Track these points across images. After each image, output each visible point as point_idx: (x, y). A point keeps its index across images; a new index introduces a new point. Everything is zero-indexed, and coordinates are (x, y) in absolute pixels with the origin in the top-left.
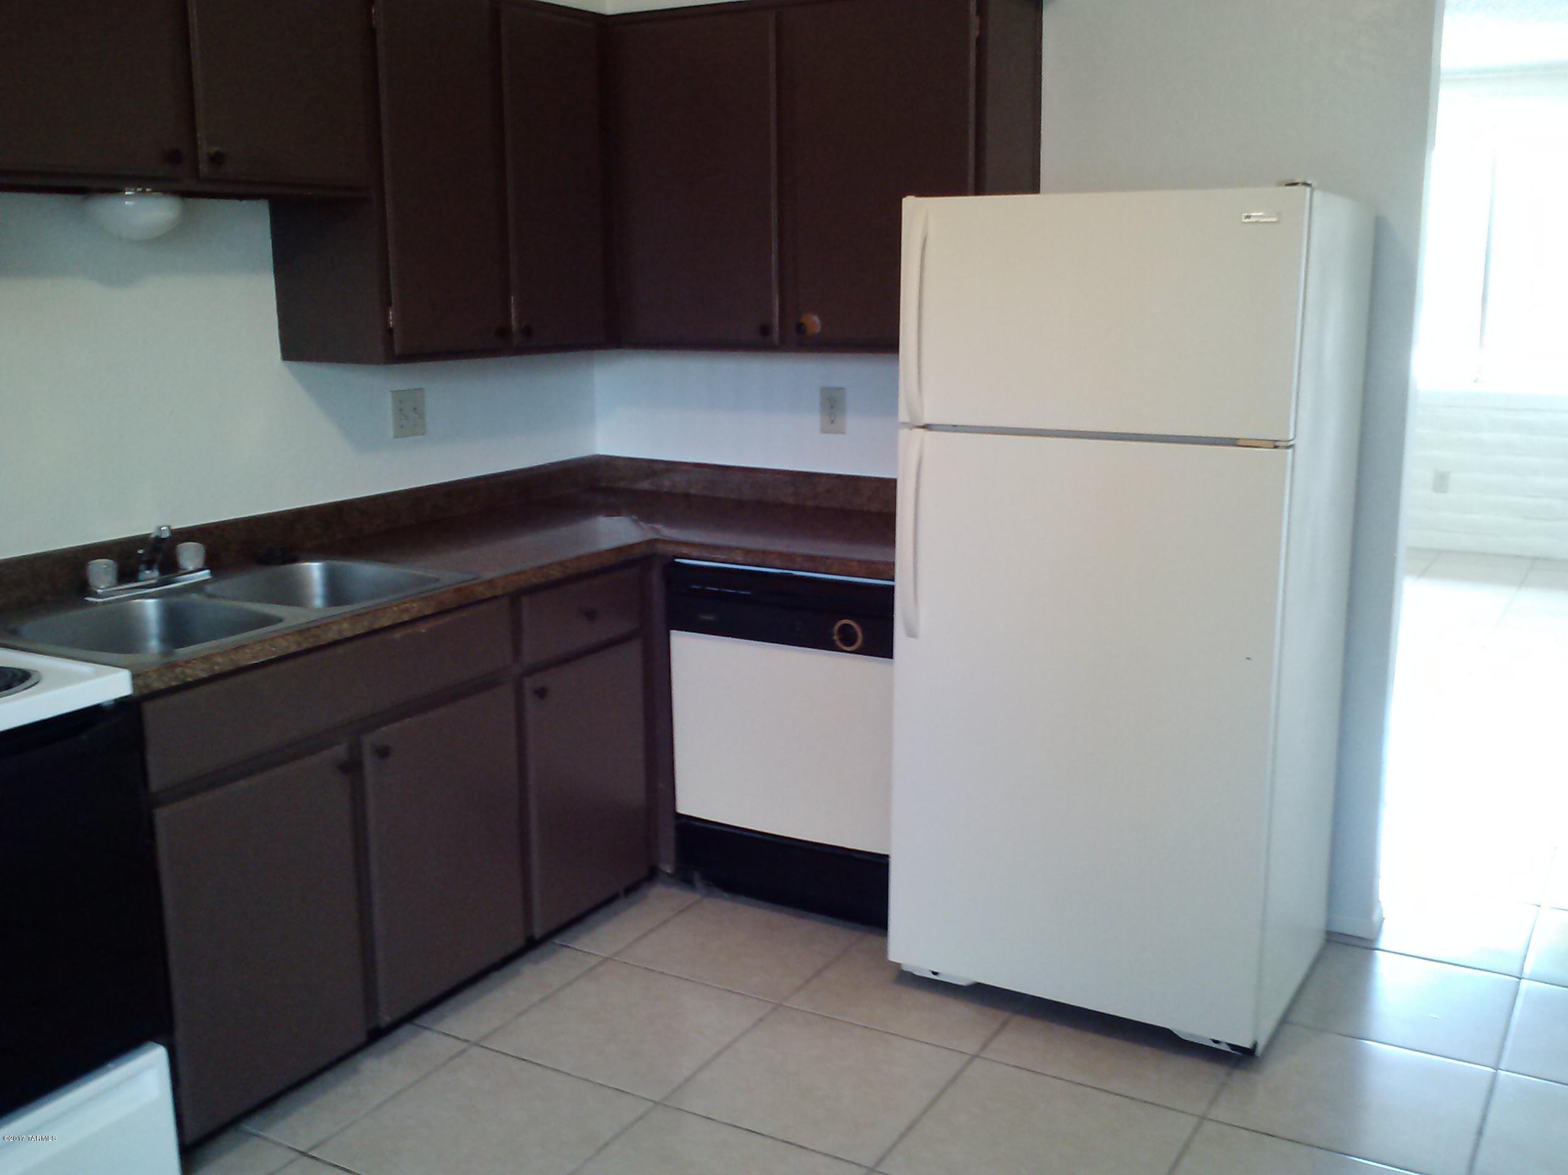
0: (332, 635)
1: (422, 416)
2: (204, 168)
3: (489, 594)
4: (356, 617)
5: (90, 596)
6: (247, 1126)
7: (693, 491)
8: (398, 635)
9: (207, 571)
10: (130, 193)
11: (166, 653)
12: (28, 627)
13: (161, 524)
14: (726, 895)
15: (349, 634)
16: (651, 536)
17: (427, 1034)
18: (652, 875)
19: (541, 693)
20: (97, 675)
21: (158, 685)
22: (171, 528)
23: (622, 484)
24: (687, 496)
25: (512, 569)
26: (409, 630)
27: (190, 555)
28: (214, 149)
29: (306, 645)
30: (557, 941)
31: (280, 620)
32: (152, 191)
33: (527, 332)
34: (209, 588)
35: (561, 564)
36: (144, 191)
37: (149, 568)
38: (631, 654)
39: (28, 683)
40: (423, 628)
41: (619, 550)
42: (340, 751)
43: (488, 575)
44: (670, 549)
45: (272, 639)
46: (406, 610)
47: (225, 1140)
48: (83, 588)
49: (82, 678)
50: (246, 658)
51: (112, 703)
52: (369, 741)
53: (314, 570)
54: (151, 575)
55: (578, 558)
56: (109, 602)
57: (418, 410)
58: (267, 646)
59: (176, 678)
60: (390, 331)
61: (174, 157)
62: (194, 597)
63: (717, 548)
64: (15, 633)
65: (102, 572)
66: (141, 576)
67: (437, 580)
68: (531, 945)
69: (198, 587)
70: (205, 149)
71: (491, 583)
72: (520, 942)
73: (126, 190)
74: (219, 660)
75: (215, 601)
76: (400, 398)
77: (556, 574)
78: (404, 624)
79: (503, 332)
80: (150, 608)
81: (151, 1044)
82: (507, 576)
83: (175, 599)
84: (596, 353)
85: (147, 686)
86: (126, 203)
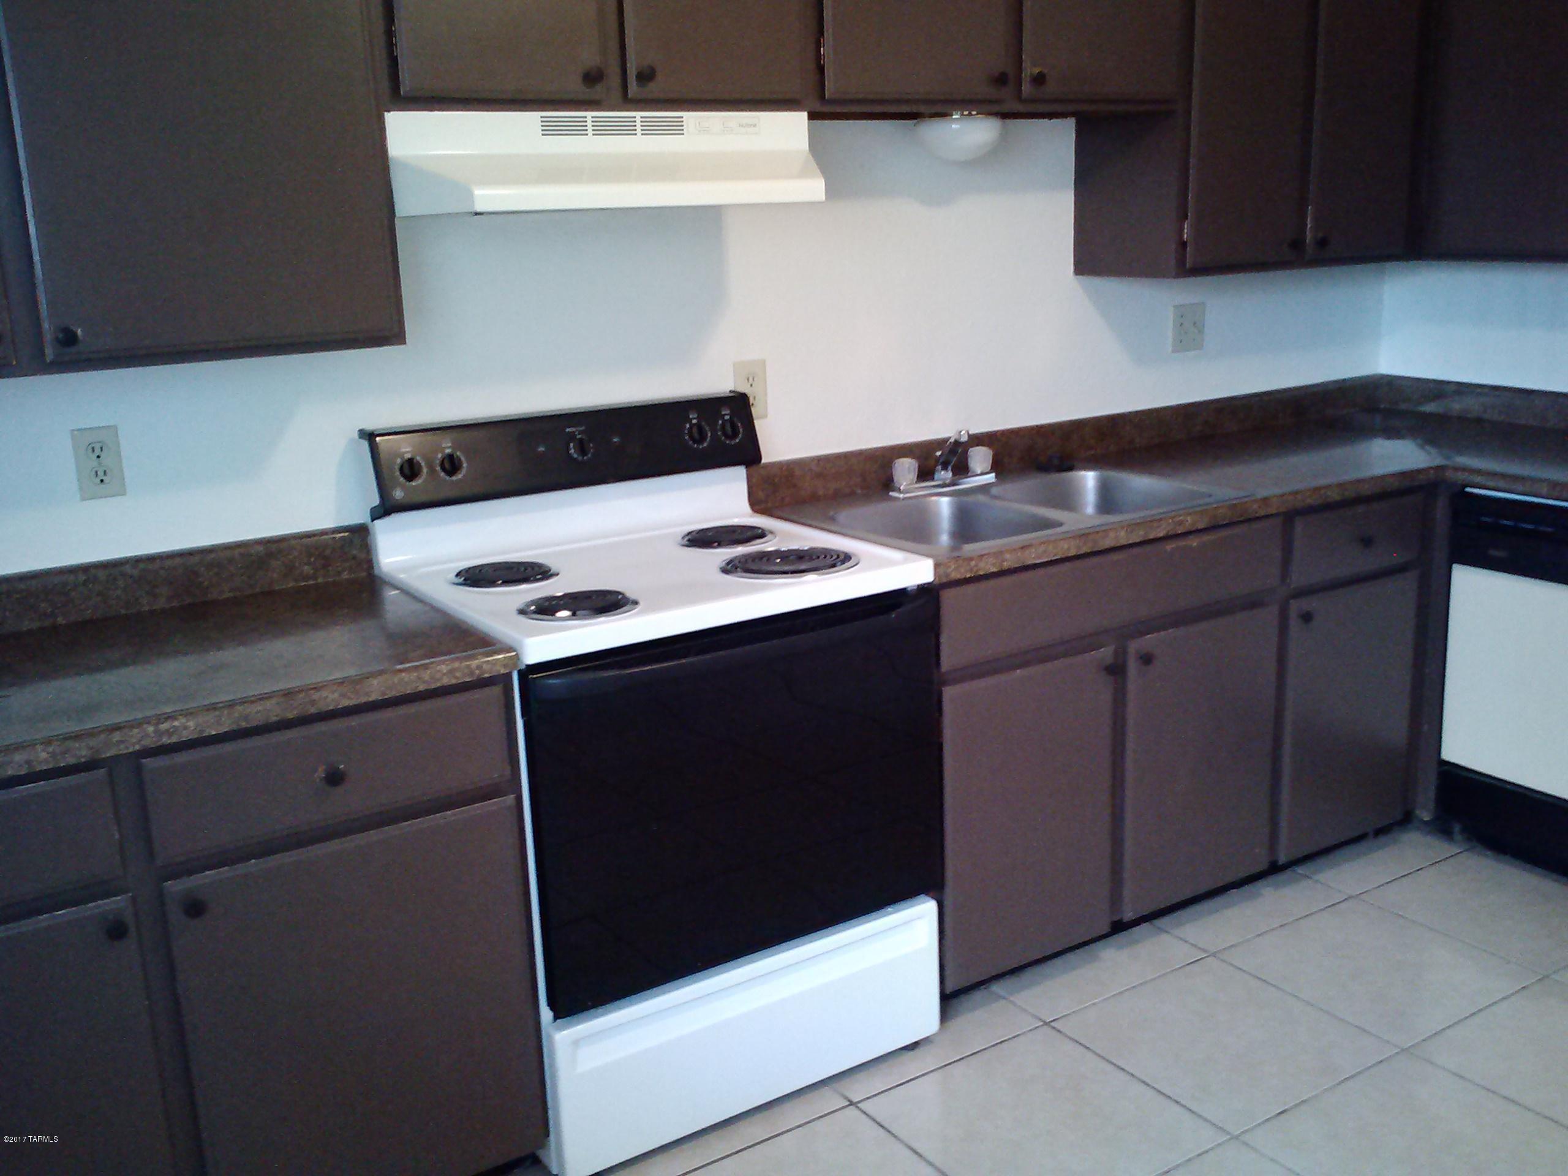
0: (1108, 543)
1: (1201, 332)
2: (1026, 88)
3: (1262, 513)
4: (1132, 526)
5: (893, 491)
6: (996, 988)
7: (1486, 416)
8: (1170, 546)
9: (993, 475)
10: (957, 117)
11: (954, 548)
12: (845, 515)
13: (960, 430)
14: (1489, 853)
15: (1123, 542)
16: (1438, 461)
17: (1165, 937)
18: (1405, 820)
19: (1307, 617)
20: (905, 561)
21: (955, 575)
22: (970, 433)
23: (1403, 406)
24: (1479, 421)
25: (1286, 489)
26: (1182, 543)
27: (980, 458)
28: (1036, 71)
29: (1085, 549)
30: (1300, 870)
31: (1061, 524)
32: (977, 114)
33: (1322, 243)
34: (994, 491)
35: (1340, 485)
36: (970, 114)
37: (945, 468)
38: (1405, 587)
39: (847, 565)
40: (1194, 542)
41: (1403, 474)
42: (1106, 653)
43: (1262, 493)
44: (1461, 477)
45: (1055, 541)
46: (1181, 523)
47: (978, 996)
48: (888, 484)
49: (891, 563)
50: (1031, 558)
51: (915, 588)
52: (1134, 646)
53: (1089, 479)
54: (946, 475)
55: (1359, 481)
56: (910, 498)
57: (1199, 326)
58: (1050, 547)
59: (971, 570)
60: (1184, 245)
61: (1001, 80)
62: (981, 498)
63: (1516, 478)
64: (833, 519)
65: (905, 470)
66: (936, 476)
67: (1210, 496)
68: (1274, 869)
69: (984, 489)
70: (1030, 70)
71: (1265, 500)
72: (1263, 865)
73: (954, 113)
74: (1008, 556)
75: (998, 503)
76: (1182, 313)
77: (1335, 496)
78: (1176, 536)
79: (1297, 245)
80: (944, 506)
81: (922, 897)
82: (1282, 496)
83: (965, 499)
84: (1389, 265)
85: (947, 575)
86: (953, 126)
